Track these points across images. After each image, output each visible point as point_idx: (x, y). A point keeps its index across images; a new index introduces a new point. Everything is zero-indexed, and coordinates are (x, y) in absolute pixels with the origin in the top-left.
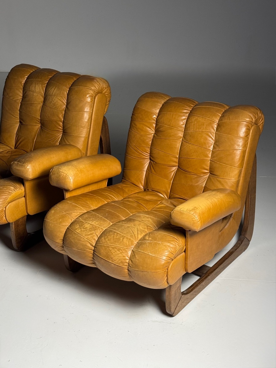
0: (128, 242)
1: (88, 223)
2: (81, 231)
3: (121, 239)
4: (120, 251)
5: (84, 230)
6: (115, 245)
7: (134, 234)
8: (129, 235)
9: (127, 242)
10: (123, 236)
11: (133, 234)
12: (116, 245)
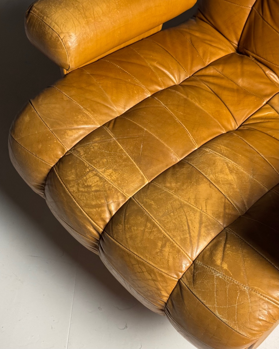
0: (174, 258)
1: (94, 172)
2: (78, 189)
3: (160, 244)
4: (153, 275)
5: (85, 192)
6: (142, 257)
7: (190, 236)
8: (179, 238)
9: (171, 259)
10: (165, 237)
11: (188, 235)
12: (146, 257)
